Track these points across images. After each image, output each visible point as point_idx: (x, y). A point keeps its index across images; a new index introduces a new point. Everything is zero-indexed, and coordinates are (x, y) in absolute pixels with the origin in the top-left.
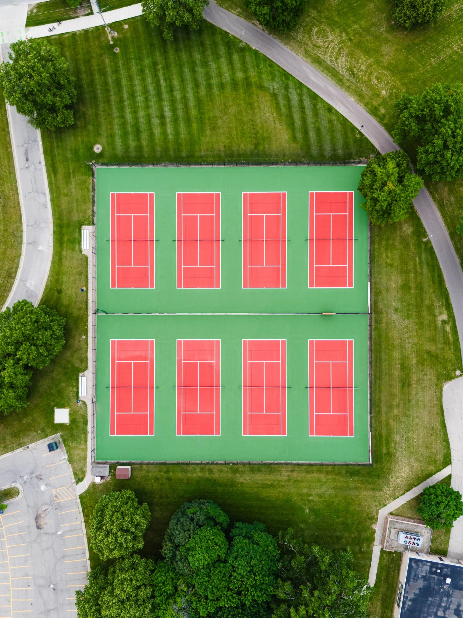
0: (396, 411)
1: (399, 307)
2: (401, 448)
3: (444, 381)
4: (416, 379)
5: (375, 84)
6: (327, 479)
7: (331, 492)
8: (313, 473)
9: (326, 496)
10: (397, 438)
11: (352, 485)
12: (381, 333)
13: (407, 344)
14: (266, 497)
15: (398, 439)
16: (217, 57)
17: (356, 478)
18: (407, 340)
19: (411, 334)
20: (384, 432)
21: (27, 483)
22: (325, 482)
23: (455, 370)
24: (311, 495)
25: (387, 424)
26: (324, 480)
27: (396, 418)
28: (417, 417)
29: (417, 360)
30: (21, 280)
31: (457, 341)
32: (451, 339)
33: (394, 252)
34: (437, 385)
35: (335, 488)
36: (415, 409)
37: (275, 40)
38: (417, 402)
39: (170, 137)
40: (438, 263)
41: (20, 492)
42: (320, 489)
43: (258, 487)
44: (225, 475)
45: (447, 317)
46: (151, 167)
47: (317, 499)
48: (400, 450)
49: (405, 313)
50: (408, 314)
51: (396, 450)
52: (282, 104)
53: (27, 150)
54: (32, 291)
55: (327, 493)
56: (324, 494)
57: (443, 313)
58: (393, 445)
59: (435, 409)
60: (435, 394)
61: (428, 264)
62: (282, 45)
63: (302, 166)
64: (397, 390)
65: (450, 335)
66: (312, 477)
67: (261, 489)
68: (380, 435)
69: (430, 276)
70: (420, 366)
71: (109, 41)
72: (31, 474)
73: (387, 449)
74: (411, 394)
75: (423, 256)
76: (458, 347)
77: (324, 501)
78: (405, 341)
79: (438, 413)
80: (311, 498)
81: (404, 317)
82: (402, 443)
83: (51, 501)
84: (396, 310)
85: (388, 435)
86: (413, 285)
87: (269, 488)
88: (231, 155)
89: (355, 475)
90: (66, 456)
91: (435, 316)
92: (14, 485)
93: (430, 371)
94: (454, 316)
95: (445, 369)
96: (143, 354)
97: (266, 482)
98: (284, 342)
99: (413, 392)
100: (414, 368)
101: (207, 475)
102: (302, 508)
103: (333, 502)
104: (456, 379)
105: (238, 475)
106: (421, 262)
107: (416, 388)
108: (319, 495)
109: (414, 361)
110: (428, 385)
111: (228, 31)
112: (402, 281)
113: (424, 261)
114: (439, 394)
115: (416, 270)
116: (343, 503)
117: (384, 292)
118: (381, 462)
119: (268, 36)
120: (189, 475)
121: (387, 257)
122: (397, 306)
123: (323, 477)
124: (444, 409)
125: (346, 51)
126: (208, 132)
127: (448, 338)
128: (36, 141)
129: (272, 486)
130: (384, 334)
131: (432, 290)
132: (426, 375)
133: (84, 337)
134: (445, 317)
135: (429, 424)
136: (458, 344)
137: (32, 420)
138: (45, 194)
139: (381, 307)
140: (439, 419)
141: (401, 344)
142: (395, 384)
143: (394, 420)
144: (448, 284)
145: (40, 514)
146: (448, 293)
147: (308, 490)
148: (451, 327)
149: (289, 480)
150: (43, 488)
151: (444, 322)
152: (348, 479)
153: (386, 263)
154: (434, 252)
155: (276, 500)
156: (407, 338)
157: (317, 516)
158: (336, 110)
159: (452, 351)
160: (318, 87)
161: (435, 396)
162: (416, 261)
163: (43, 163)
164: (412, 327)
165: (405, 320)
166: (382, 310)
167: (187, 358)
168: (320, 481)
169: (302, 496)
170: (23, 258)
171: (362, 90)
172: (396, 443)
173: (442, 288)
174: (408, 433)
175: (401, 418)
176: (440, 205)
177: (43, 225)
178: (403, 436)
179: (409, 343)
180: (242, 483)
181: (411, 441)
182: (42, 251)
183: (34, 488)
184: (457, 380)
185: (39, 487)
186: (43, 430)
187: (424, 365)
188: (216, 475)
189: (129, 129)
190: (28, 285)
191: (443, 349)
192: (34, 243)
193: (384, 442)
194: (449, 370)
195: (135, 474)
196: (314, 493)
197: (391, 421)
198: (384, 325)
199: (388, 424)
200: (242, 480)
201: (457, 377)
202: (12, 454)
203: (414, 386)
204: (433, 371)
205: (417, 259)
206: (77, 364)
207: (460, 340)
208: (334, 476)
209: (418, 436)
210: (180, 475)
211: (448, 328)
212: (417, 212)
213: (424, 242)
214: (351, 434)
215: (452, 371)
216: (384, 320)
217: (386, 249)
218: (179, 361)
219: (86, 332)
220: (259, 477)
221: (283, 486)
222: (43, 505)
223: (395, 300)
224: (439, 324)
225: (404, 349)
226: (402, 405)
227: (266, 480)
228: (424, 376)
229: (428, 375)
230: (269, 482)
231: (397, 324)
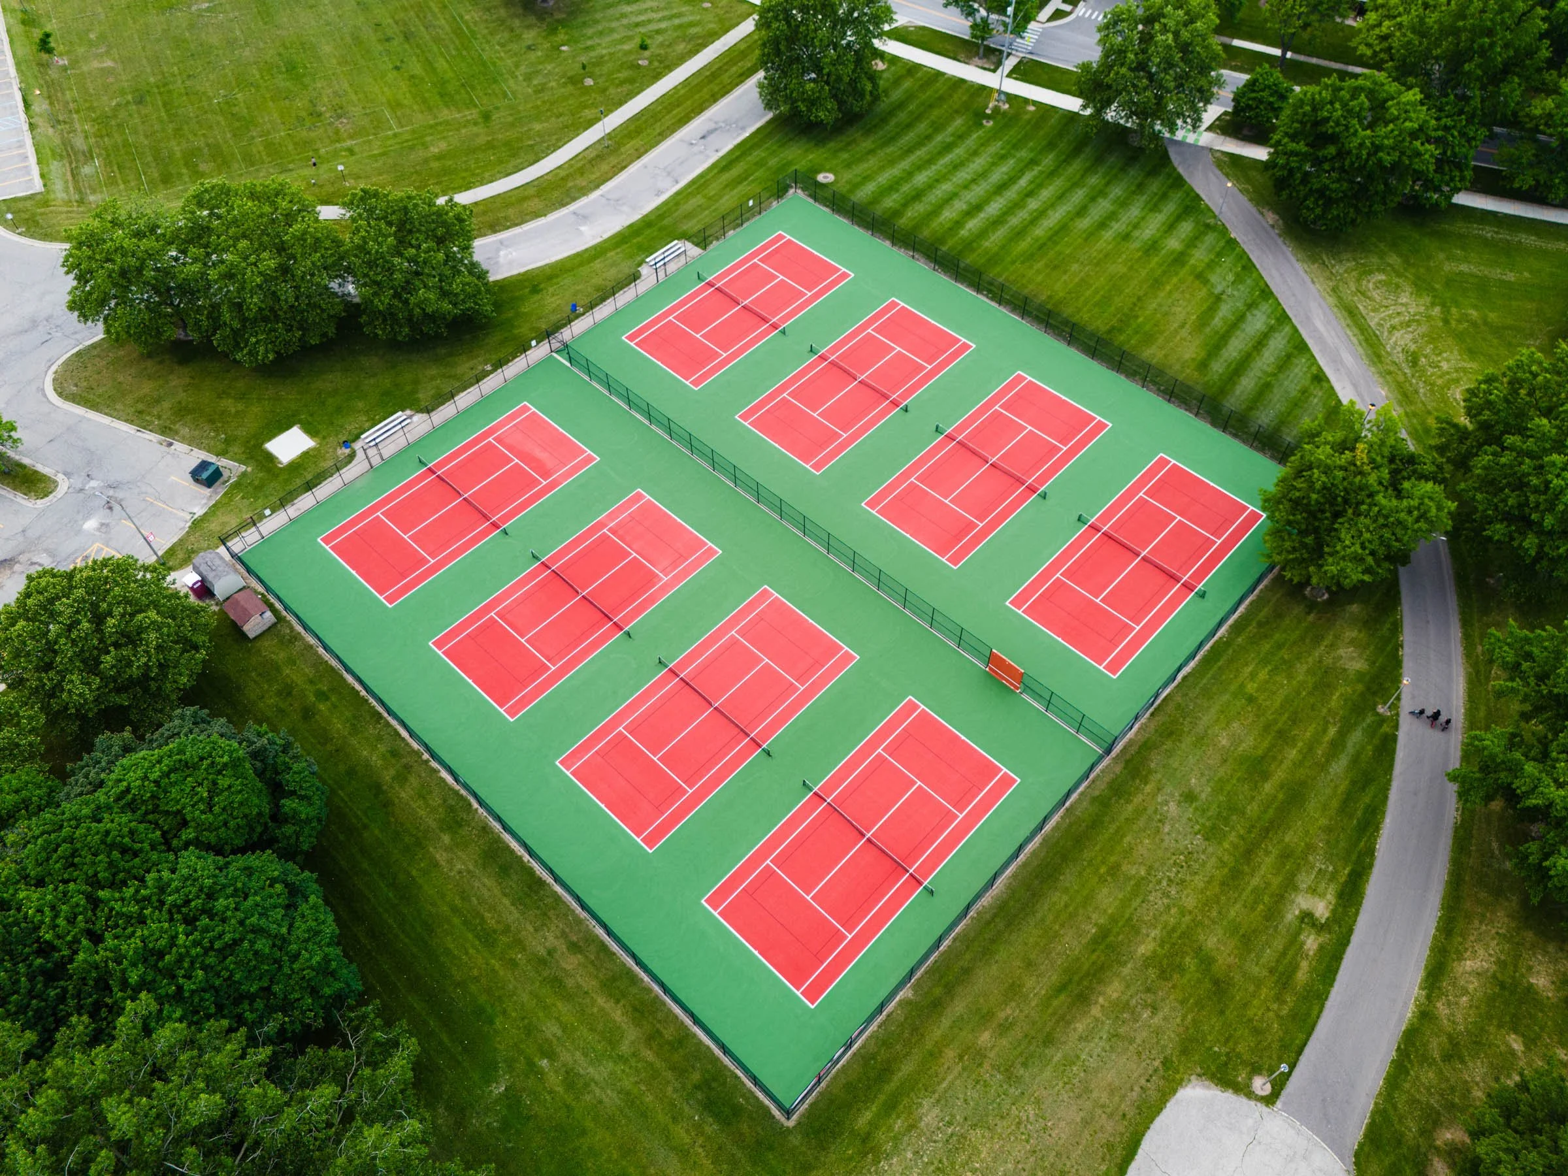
0: (985, 1038)
1: (1203, 796)
2: (916, 1153)
3: (1199, 1070)
4: (1115, 995)
5: (1455, 399)
6: (634, 1055)
7: (611, 1099)
8: (617, 1002)
9: (588, 1098)
10: (930, 1115)
11: (683, 1134)
12: (1107, 819)
13: (1159, 894)
14: (448, 952)
15: (927, 1119)
16: (1155, 208)
17: (711, 1127)
18: (1164, 883)
19: (1188, 878)
20: (906, 1068)
21: (81, 495)
22: (620, 1057)
23: (1256, 1070)
24: (551, 1055)
25: (931, 1054)
26: (625, 1048)
27: (974, 1056)
28: (1038, 1102)
29: (1155, 952)
30: (501, 242)
31: (1316, 996)
32: (1302, 975)
33: (1278, 678)
34: (1166, 1062)
35: (630, 1099)
36: (1047, 1073)
37: (1284, 248)
38: (1069, 1061)
39: (963, 233)
40: (1390, 780)
41: (51, 496)
42: (591, 1063)
43: (455, 910)
44: (422, 813)
45: (1327, 915)
46: (888, 243)
47: (554, 1080)
48: (909, 1155)
49: (1209, 819)
50: (1214, 827)
51: (895, 1147)
52: (1221, 314)
53: (716, 129)
54: (497, 263)
55: (598, 1091)
56: (587, 1085)
57: (1322, 896)
58: (899, 1125)
59: (1109, 1126)
60: (1143, 1081)
61: (1355, 760)
62: (1293, 259)
63: (1183, 411)
64: (1037, 987)
65: (1304, 965)
66: (602, 1009)
67: (456, 921)
68: (886, 1072)
69: (1342, 788)
70: (1152, 973)
71: (987, 108)
72: (110, 487)
73: (874, 1125)
74: (1068, 1023)
75: (1356, 737)
76: (1308, 1015)
77: (568, 1107)
78: (1159, 882)
79: (1110, 1147)
80: (544, 1063)
81: (1197, 827)
82: (930, 1140)
83: (68, 557)
84: (1189, 797)
85: (910, 1086)
86: (1280, 774)
87: (478, 937)
88: (1050, 313)
89: (717, 1116)
90: (199, 511)
91: (1291, 884)
92: (60, 478)
93: (1173, 1009)
94: (1350, 931)
95: (1227, 1040)
96: (550, 463)
97: (487, 915)
98: (848, 658)
99: (1080, 1027)
100: (1129, 966)
101: (387, 776)
102: (496, 1069)
103: (584, 1132)
104: (1244, 1100)
105: (446, 839)
106: (1337, 746)
107: (1097, 1020)
108: (571, 1079)
109: (1144, 949)
110: (1138, 1041)
111: (1203, 196)
112: (1255, 748)
113: (1350, 748)
114: (1153, 1094)
115: (1311, 749)
116: (609, 1160)
117: (1188, 740)
118: (823, 1147)
119: (1277, 238)
120: (354, 741)
121: (1253, 676)
122: (1198, 789)
123: (631, 1034)
124: (1140, 1151)
125: (1423, 329)
126: (1039, 265)
127: (1295, 967)
128: (743, 129)
129: (487, 939)
130: (1112, 828)
131: (1324, 822)
132: (1155, 1009)
133: (489, 368)
134: (1322, 909)
135: (1058, 1155)
136: (1316, 1009)
137: (237, 412)
138: (677, 182)
139: (1153, 765)
140: (1104, 1168)
141: (1140, 883)
142: (1043, 967)
143: (961, 1057)
144: (1383, 845)
145: (18, 562)
146: (1371, 866)
147: (559, 1033)
148: (1321, 948)
149: (542, 962)
150: (91, 524)
151: (1307, 917)
152: (686, 1108)
153: (1242, 686)
154: (1394, 751)
155: (458, 985)
156: (1170, 880)
157: (505, 1126)
158: (1332, 388)
159: (1285, 1012)
160: (1320, 340)
161: (1137, 1089)
162: (1325, 731)
163: (721, 154)
164: (1204, 864)
165: (1196, 834)
166: (1150, 772)
167: (620, 532)
168: (613, 1043)
169: (528, 1035)
170: (542, 221)
171: (1417, 392)
172: (912, 1127)
173: (1359, 840)
174: (974, 1126)
175: (986, 1066)
176: (1478, 672)
177: (625, 208)
178: (950, 1124)
179: (1167, 895)
180: (436, 865)
181: (962, 1157)
182: (581, 233)
183: (78, 512)
184: (1241, 1102)
185: (87, 518)
186: (228, 442)
187: (1166, 979)
188: (404, 794)
189: (906, 188)
190: (502, 253)
191: (1258, 983)
192: (583, 218)
193: (882, 1098)
194: (1239, 1056)
195: (266, 643)
196: (565, 1057)
197: (950, 1054)
198: (1130, 808)
199: (934, 1055)
200: (441, 857)
201: (1250, 1095)
202: (133, 432)
203: (1095, 1011)
204: (1184, 1018)
205: (1332, 731)
206: (423, 396)
207: (1328, 1004)
208: (659, 1064)
209: (995, 1159)
210: (338, 726)
211: (1311, 942)
212: (1402, 646)
213: (1378, 714)
214: (812, 994)
215: (1243, 1063)
216: (1138, 799)
217: (1264, 661)
218: (601, 525)
219: (500, 364)
220: (486, 885)
221: (513, 964)
222: (46, 550)
223: (1202, 775)
224: (1291, 915)
225: (1139, 900)
226: (1020, 1035)
227: (492, 908)
228: (1145, 1006)
229: (1161, 1015)
230: (491, 922)
231: (1166, 830)
